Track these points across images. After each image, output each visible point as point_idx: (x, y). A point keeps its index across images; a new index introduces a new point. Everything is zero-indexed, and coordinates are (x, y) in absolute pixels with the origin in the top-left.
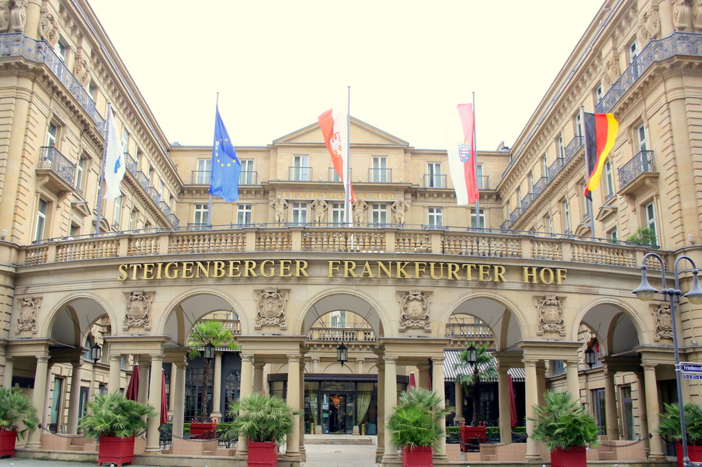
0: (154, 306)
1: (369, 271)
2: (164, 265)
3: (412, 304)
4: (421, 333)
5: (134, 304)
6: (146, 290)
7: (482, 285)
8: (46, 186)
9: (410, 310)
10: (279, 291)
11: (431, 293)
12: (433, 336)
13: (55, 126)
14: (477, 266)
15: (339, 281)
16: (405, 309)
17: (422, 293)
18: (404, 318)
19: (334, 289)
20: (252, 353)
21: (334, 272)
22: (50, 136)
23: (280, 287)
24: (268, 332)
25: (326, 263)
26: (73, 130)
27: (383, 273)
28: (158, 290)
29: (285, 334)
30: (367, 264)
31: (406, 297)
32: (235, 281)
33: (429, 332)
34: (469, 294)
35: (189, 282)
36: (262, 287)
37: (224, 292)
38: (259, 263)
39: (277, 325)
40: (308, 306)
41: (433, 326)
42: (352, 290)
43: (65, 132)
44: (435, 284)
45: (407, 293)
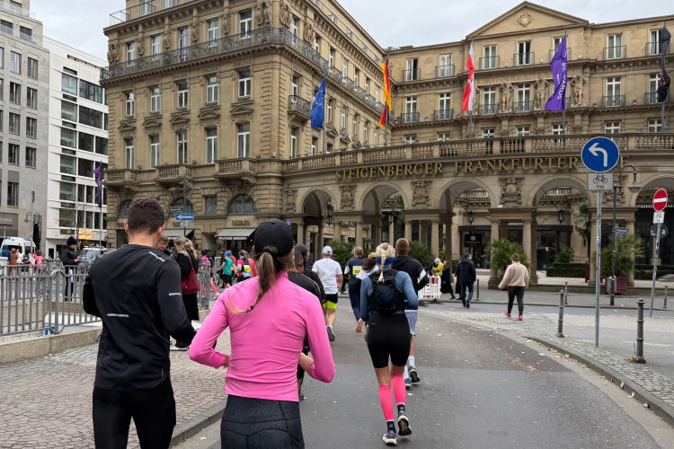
0: (356, 194)
1: (481, 167)
2: (360, 170)
3: (509, 186)
4: (515, 205)
5: (345, 193)
6: (352, 185)
7: (560, 171)
8: (294, 120)
9: (508, 190)
10: (425, 182)
11: (523, 179)
12: (523, 206)
13: (296, 78)
14: (557, 159)
15: (461, 174)
16: (505, 190)
17: (517, 179)
18: (503, 196)
19: (459, 179)
20: (410, 219)
21: (459, 169)
22: (294, 85)
23: (426, 180)
24: (419, 207)
25: (453, 164)
26: (307, 76)
27: (490, 167)
28: (358, 185)
29: (430, 208)
30: (479, 163)
31: (504, 182)
32: (400, 178)
33: (521, 203)
34: (551, 178)
35: (374, 180)
36: (415, 180)
37: (393, 184)
38: (413, 166)
39: (425, 203)
40: (443, 190)
41: (523, 200)
42: (470, 179)
43: (302, 80)
44: (526, 172)
45: (506, 179)
